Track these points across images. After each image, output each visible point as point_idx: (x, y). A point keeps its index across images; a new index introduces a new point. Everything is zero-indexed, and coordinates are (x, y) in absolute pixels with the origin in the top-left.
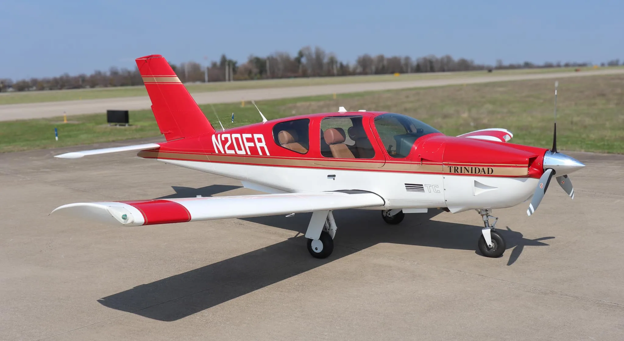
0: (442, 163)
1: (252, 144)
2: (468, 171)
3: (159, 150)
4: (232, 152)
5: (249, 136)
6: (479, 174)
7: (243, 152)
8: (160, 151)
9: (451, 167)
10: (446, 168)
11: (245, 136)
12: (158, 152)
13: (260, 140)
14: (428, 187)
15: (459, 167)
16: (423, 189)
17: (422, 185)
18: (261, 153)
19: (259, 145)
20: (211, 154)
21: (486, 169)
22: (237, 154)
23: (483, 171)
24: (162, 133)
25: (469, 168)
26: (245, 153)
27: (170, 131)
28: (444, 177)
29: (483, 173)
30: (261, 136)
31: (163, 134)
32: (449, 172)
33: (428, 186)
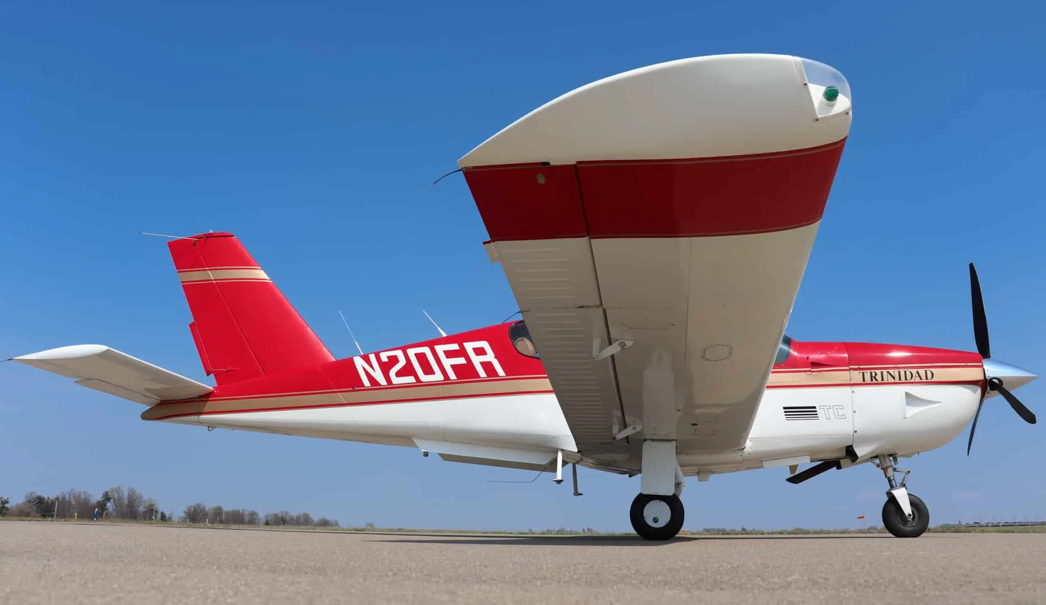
0: (848, 368)
1: (461, 361)
2: (894, 378)
3: (209, 397)
4: (411, 379)
5: (455, 347)
6: (912, 381)
7: (438, 376)
8: (210, 399)
9: (865, 373)
10: (857, 376)
11: (440, 349)
12: (207, 401)
13: (480, 352)
14: (826, 410)
15: (879, 372)
16: (817, 414)
17: (815, 407)
18: (482, 374)
19: (477, 360)
20: (352, 389)
21: (922, 372)
22: (421, 382)
23: (917, 375)
24: (208, 373)
25: (895, 373)
26: (442, 378)
27: (229, 368)
28: (852, 390)
29: (918, 380)
30: (484, 344)
31: (212, 375)
32: (861, 381)
33: (825, 408)
